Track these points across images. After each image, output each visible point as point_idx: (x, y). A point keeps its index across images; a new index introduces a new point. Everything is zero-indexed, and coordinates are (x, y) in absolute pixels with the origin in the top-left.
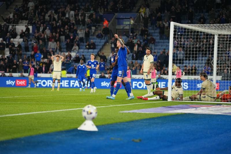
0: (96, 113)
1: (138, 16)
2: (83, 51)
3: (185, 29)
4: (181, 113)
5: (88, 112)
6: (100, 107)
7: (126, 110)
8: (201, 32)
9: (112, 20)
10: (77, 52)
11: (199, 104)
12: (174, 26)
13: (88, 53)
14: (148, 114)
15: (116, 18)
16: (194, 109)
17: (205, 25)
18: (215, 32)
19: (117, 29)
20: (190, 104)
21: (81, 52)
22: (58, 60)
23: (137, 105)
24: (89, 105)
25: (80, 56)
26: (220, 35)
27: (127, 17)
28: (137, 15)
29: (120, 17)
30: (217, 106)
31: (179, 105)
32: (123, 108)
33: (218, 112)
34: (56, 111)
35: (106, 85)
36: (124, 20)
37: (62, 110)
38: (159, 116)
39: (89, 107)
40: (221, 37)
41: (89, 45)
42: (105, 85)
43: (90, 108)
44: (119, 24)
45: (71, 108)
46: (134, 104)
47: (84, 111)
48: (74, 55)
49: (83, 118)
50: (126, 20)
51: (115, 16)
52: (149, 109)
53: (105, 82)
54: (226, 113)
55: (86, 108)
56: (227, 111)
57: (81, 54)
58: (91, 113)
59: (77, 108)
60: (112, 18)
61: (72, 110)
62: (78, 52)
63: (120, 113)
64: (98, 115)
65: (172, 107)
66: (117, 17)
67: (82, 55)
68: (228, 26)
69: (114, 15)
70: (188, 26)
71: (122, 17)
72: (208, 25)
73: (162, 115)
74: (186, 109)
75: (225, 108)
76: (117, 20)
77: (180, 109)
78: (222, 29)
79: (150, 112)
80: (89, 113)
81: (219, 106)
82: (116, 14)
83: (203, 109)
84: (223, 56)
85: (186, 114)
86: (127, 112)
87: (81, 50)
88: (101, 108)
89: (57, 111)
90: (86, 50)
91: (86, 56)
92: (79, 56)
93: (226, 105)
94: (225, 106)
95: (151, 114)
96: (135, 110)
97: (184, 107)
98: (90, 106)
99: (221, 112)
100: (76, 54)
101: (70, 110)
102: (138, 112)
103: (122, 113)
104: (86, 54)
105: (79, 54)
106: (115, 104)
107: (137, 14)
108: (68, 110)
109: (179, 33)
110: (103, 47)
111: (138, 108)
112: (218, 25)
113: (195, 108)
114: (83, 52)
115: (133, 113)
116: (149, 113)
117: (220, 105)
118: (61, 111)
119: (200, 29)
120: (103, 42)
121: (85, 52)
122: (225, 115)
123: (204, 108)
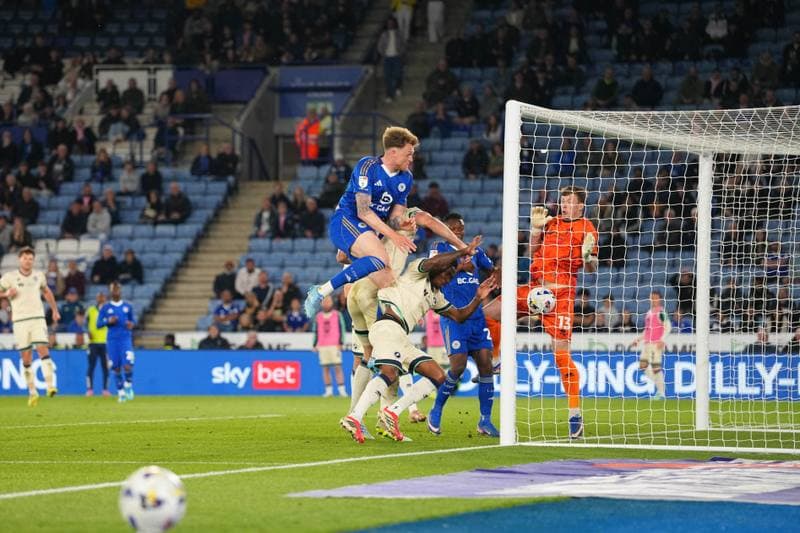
0: (181, 501)
1: (367, 77)
2: (133, 232)
3: (571, 131)
4: (555, 496)
5: (143, 499)
6: (203, 475)
7: (317, 488)
8: (639, 145)
9: (259, 94)
10: (102, 236)
11: (633, 457)
12: (523, 119)
13: (155, 242)
14: (413, 501)
15: (272, 89)
16: (615, 478)
17: (656, 113)
18: (698, 144)
19: (277, 137)
20: (596, 456)
21: (121, 237)
22: (27, 270)
23: (364, 462)
24: (148, 465)
25: (120, 252)
26: (719, 157)
27: (320, 84)
28: (367, 72)
29: (293, 85)
30: (712, 465)
31: (548, 463)
32: (303, 479)
33: (717, 489)
34: (9, 496)
35: (234, 380)
36: (310, 95)
37: (34, 493)
38: (461, 509)
39: (147, 475)
40: (727, 165)
41: (156, 207)
42: (227, 381)
43: (151, 480)
44: (287, 112)
45: (74, 483)
46: (352, 459)
47: (129, 493)
48: (91, 252)
49: (124, 524)
50: (316, 95)
51: (267, 81)
52: (417, 482)
53: (227, 366)
54: (750, 495)
55: (137, 482)
56: (755, 488)
57: (122, 247)
58: (158, 503)
59: (103, 480)
60: (257, 87)
61: (78, 492)
62: (110, 238)
63: (290, 499)
64: (189, 512)
65: (517, 469)
66: (277, 84)
67: (126, 249)
68: (755, 118)
69: (266, 73)
70: (584, 119)
71: (298, 83)
72: (666, 113)
73: (473, 508)
74: (578, 481)
75: (749, 472)
76: (277, 97)
77: (551, 477)
78: (728, 133)
79: (423, 493)
80: (149, 502)
81: (721, 464)
82: (274, 71)
83: (651, 478)
84: (748, 247)
85: (576, 499)
86: (322, 493)
87: (124, 229)
88: (206, 478)
89: (15, 495)
90: (146, 229)
91: (143, 252)
92: (116, 255)
93: (753, 461)
94: (748, 462)
95: (426, 500)
96: (355, 487)
97: (571, 472)
98: (154, 469)
99: (730, 492)
100: (102, 245)
101: (72, 493)
102: (367, 496)
103: (300, 502)
104: (144, 247)
105: (115, 246)
106: (270, 462)
107: (365, 68)
108: (59, 490)
109: (543, 151)
110: (216, 215)
111: (370, 480)
112: (711, 112)
113: (618, 472)
114: (131, 238)
115: (346, 498)
116: (419, 500)
117: (727, 458)
118: (30, 496)
119: (633, 131)
120: (215, 194)
121: (142, 237)
122: (747, 504)
123: (658, 472)
